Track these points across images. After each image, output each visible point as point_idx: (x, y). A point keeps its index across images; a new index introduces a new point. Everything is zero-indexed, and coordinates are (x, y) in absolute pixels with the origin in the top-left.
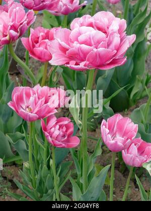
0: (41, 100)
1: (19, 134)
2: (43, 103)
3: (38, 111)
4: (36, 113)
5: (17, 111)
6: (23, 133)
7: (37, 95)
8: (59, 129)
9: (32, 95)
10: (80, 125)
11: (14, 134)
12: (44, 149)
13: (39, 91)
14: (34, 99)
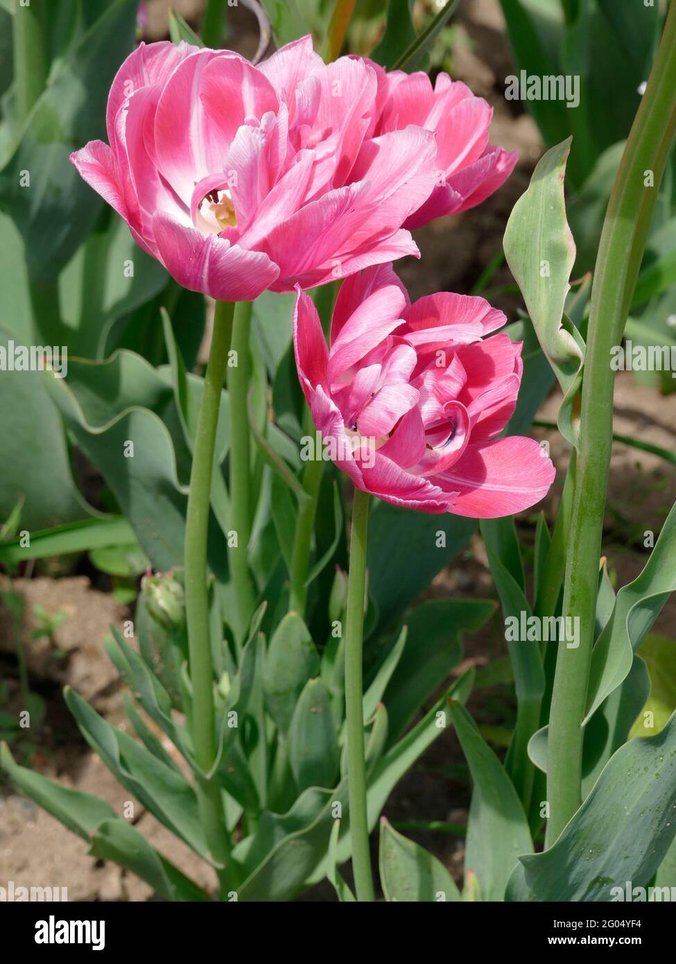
0: (307, 155)
1: (132, 365)
2: (325, 175)
3: (280, 233)
4: (264, 246)
5: (134, 219)
6: (165, 361)
7: (284, 115)
8: (415, 379)
9: (250, 115)
10: (570, 364)
11: (100, 360)
12: (302, 496)
13: (303, 93)
14: (261, 142)
